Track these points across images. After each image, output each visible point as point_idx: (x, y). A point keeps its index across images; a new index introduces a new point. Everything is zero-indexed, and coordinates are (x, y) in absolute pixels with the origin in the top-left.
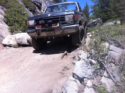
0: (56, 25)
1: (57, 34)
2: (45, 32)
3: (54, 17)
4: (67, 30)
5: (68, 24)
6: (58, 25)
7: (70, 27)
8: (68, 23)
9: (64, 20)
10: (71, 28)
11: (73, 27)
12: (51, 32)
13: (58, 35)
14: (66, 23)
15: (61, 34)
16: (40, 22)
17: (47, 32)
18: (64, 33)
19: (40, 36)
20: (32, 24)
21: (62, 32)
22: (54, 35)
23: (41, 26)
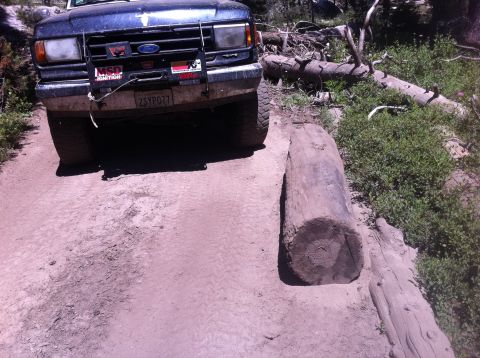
0: (189, 68)
1: (181, 100)
2: (130, 92)
4: (223, 84)
5: (226, 61)
7: (239, 73)
8: (227, 58)
9: (211, 44)
10: (240, 76)
11: (247, 72)
12: (157, 94)
13: (184, 104)
15: (198, 98)
17: (141, 93)
18: (212, 97)
19: (104, 108)
20: (64, 56)
21: (205, 93)
22: (171, 104)
23: (121, 67)
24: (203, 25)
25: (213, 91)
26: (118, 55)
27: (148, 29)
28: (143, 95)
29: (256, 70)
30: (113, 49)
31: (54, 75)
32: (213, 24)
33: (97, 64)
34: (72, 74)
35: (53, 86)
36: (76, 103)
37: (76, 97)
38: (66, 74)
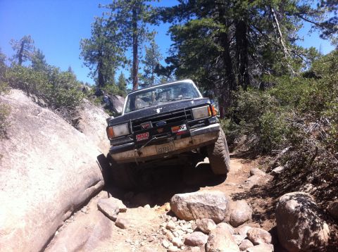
0: (180, 129)
1: (179, 147)
2: (154, 146)
3: (171, 112)
4: (199, 136)
5: (201, 125)
6: (185, 128)
7: (207, 129)
8: (201, 123)
9: (191, 117)
12: (166, 145)
13: (181, 149)
14: (197, 122)
15: (188, 145)
16: (143, 126)
17: (158, 146)
18: (194, 144)
19: (142, 156)
20: (122, 133)
21: (191, 142)
22: (174, 150)
23: (148, 133)
24: (185, 109)
25: (195, 140)
26: (146, 128)
27: (159, 114)
28: (160, 146)
32: (191, 108)
33: (137, 133)
34: (126, 141)
36: (128, 155)
38: (123, 142)
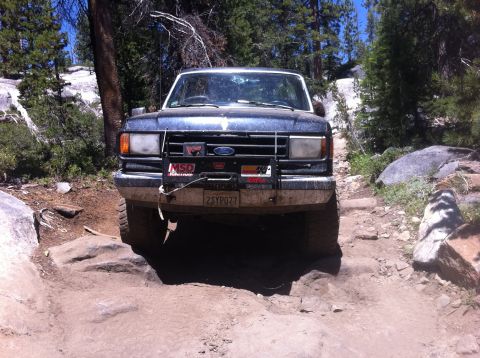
0: (258, 173)
1: (248, 202)
2: (202, 190)
3: (249, 134)
4: (292, 192)
7: (309, 183)
9: (285, 152)
10: (311, 186)
11: (318, 182)
12: (225, 195)
13: (251, 207)
16: (188, 148)
17: (210, 192)
18: (279, 204)
19: (173, 202)
20: (145, 150)
21: (274, 199)
22: (237, 206)
23: (194, 165)
24: (278, 134)
25: (281, 198)
26: (194, 153)
27: (225, 133)
28: (211, 194)
29: (328, 182)
30: (190, 148)
31: (133, 166)
32: (289, 134)
33: (173, 161)
35: (130, 176)
36: (148, 195)
37: (150, 189)
